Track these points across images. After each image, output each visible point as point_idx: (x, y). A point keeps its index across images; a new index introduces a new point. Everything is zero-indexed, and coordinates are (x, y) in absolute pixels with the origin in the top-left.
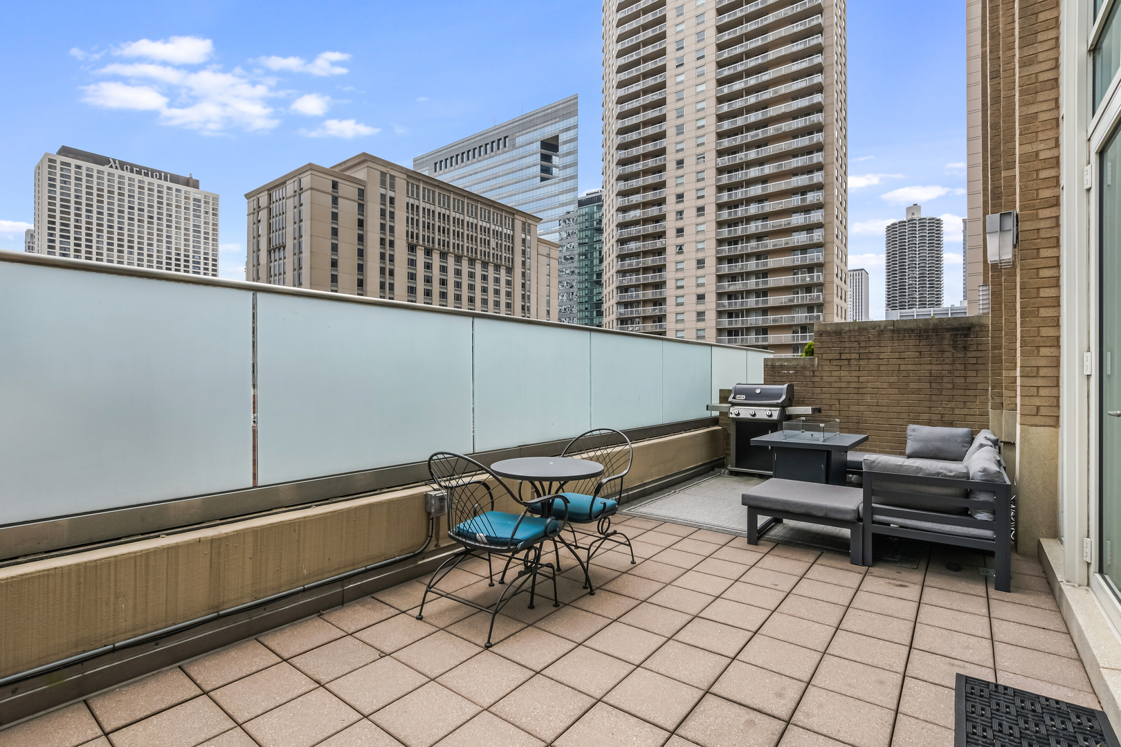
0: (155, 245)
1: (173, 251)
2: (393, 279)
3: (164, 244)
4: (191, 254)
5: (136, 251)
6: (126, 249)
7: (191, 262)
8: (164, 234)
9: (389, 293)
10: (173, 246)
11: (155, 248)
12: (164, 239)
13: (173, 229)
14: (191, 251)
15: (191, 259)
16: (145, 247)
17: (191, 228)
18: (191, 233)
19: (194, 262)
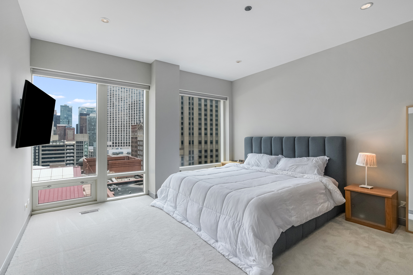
0: (128, 99)
1: (133, 101)
2: (193, 111)
3: (131, 99)
4: (138, 101)
5: (123, 101)
6: (120, 101)
7: (138, 104)
8: (131, 96)
9: (192, 116)
10: (133, 99)
11: (128, 100)
12: (131, 97)
13: (133, 94)
14: (138, 100)
15: (138, 103)
16: (125, 100)
17: (138, 93)
18: (138, 95)
19: (139, 104)
